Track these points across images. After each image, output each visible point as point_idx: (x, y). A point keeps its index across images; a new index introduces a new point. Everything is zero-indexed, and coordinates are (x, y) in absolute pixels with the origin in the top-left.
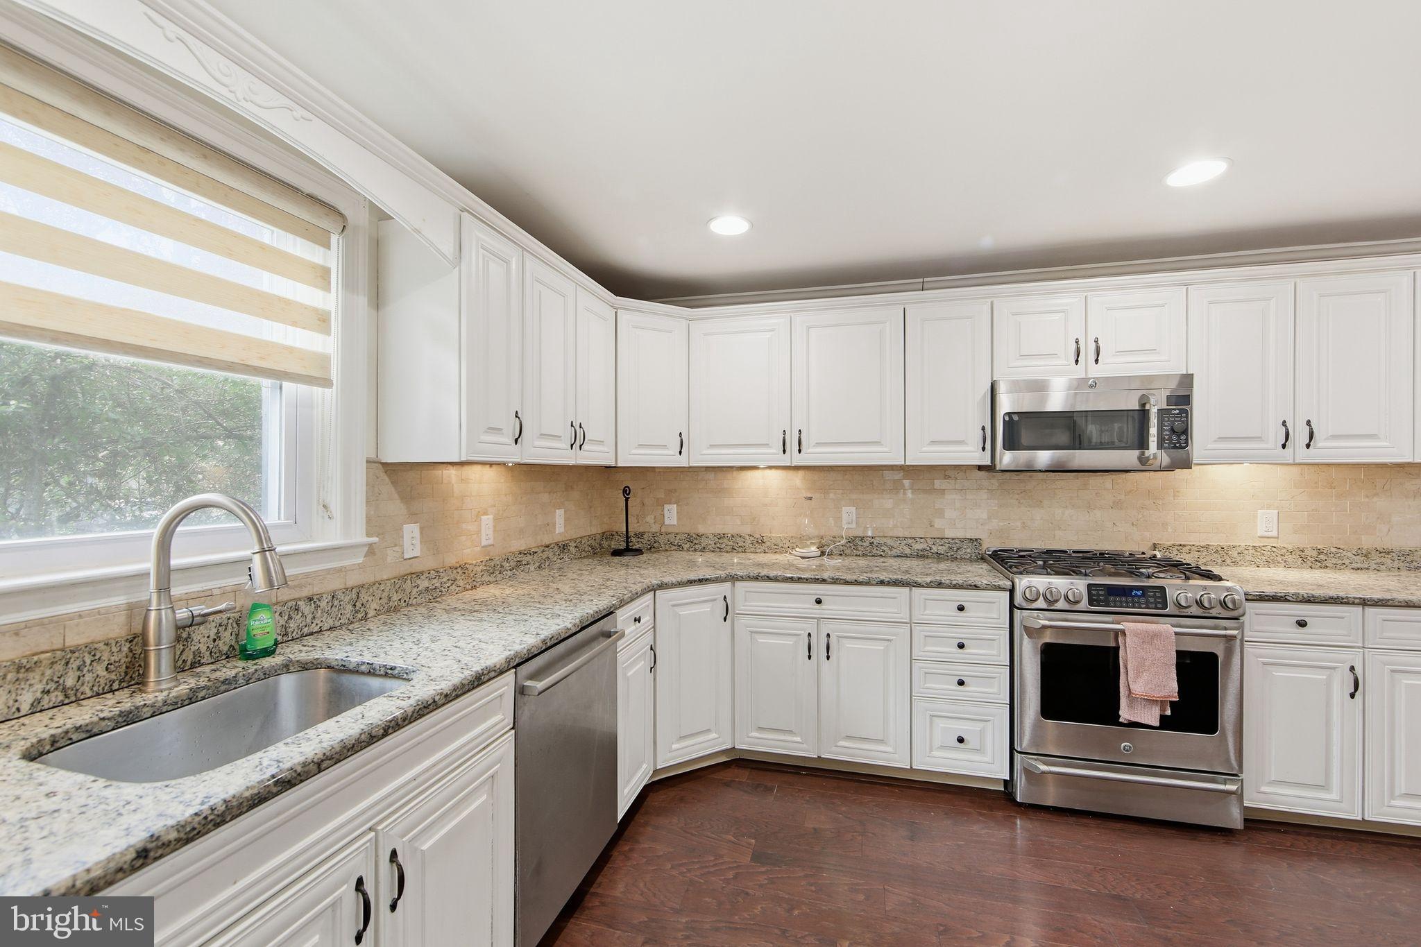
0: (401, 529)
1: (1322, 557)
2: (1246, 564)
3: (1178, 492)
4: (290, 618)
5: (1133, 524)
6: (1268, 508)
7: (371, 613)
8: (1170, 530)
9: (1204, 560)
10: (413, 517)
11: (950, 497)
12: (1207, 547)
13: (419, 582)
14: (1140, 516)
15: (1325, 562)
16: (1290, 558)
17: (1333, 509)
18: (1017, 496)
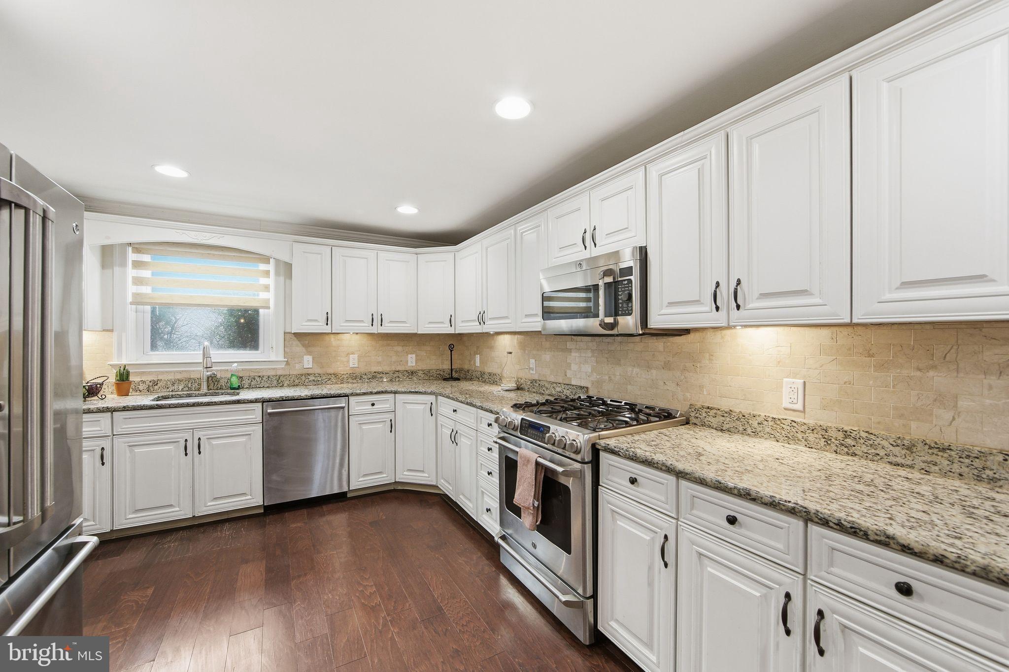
0: (303, 357)
1: (849, 441)
2: (766, 436)
3: (712, 355)
4: (252, 381)
5: (678, 385)
6: (794, 377)
7: (285, 385)
8: (705, 393)
9: (728, 426)
10: (309, 353)
11: (574, 354)
12: (730, 412)
13: (309, 377)
14: (683, 377)
15: (853, 448)
16: (811, 437)
17: (871, 382)
18: (606, 356)
